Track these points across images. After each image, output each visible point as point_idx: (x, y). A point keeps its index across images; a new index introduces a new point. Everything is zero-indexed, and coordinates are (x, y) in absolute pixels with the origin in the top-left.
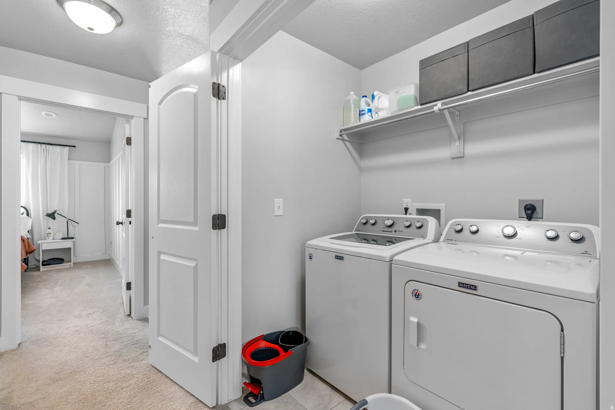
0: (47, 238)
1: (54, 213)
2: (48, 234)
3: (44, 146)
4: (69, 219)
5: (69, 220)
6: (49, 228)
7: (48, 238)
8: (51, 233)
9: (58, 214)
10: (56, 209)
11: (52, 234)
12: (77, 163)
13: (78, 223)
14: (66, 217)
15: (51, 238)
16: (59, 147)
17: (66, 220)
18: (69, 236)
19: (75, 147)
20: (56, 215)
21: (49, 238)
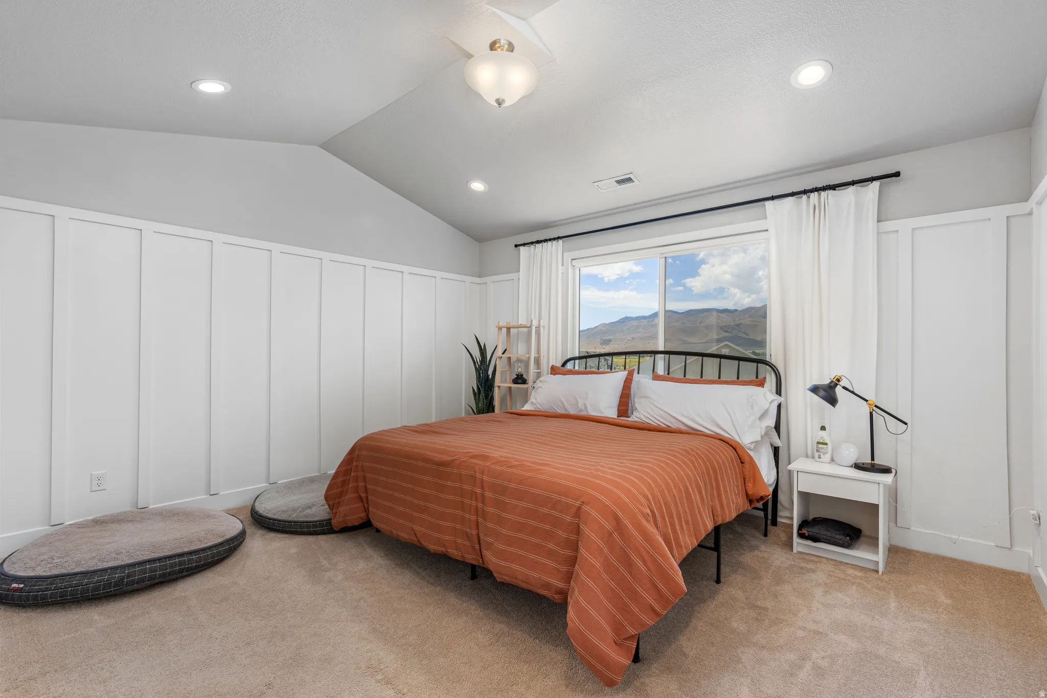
0: (816, 454)
1: (832, 386)
2: (820, 446)
3: (814, 196)
4: (876, 406)
5: (876, 409)
6: (823, 428)
7: (819, 457)
8: (826, 444)
9: (844, 388)
10: (839, 374)
11: (829, 446)
12: (904, 226)
13: (906, 424)
14: (866, 401)
15: (827, 458)
16: (852, 189)
17: (865, 409)
18: (876, 462)
19: (897, 174)
20: (839, 390)
21: (822, 456)
